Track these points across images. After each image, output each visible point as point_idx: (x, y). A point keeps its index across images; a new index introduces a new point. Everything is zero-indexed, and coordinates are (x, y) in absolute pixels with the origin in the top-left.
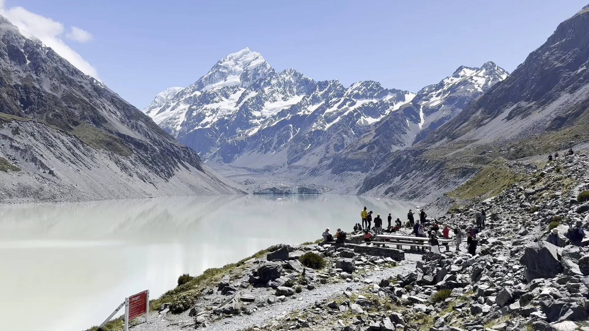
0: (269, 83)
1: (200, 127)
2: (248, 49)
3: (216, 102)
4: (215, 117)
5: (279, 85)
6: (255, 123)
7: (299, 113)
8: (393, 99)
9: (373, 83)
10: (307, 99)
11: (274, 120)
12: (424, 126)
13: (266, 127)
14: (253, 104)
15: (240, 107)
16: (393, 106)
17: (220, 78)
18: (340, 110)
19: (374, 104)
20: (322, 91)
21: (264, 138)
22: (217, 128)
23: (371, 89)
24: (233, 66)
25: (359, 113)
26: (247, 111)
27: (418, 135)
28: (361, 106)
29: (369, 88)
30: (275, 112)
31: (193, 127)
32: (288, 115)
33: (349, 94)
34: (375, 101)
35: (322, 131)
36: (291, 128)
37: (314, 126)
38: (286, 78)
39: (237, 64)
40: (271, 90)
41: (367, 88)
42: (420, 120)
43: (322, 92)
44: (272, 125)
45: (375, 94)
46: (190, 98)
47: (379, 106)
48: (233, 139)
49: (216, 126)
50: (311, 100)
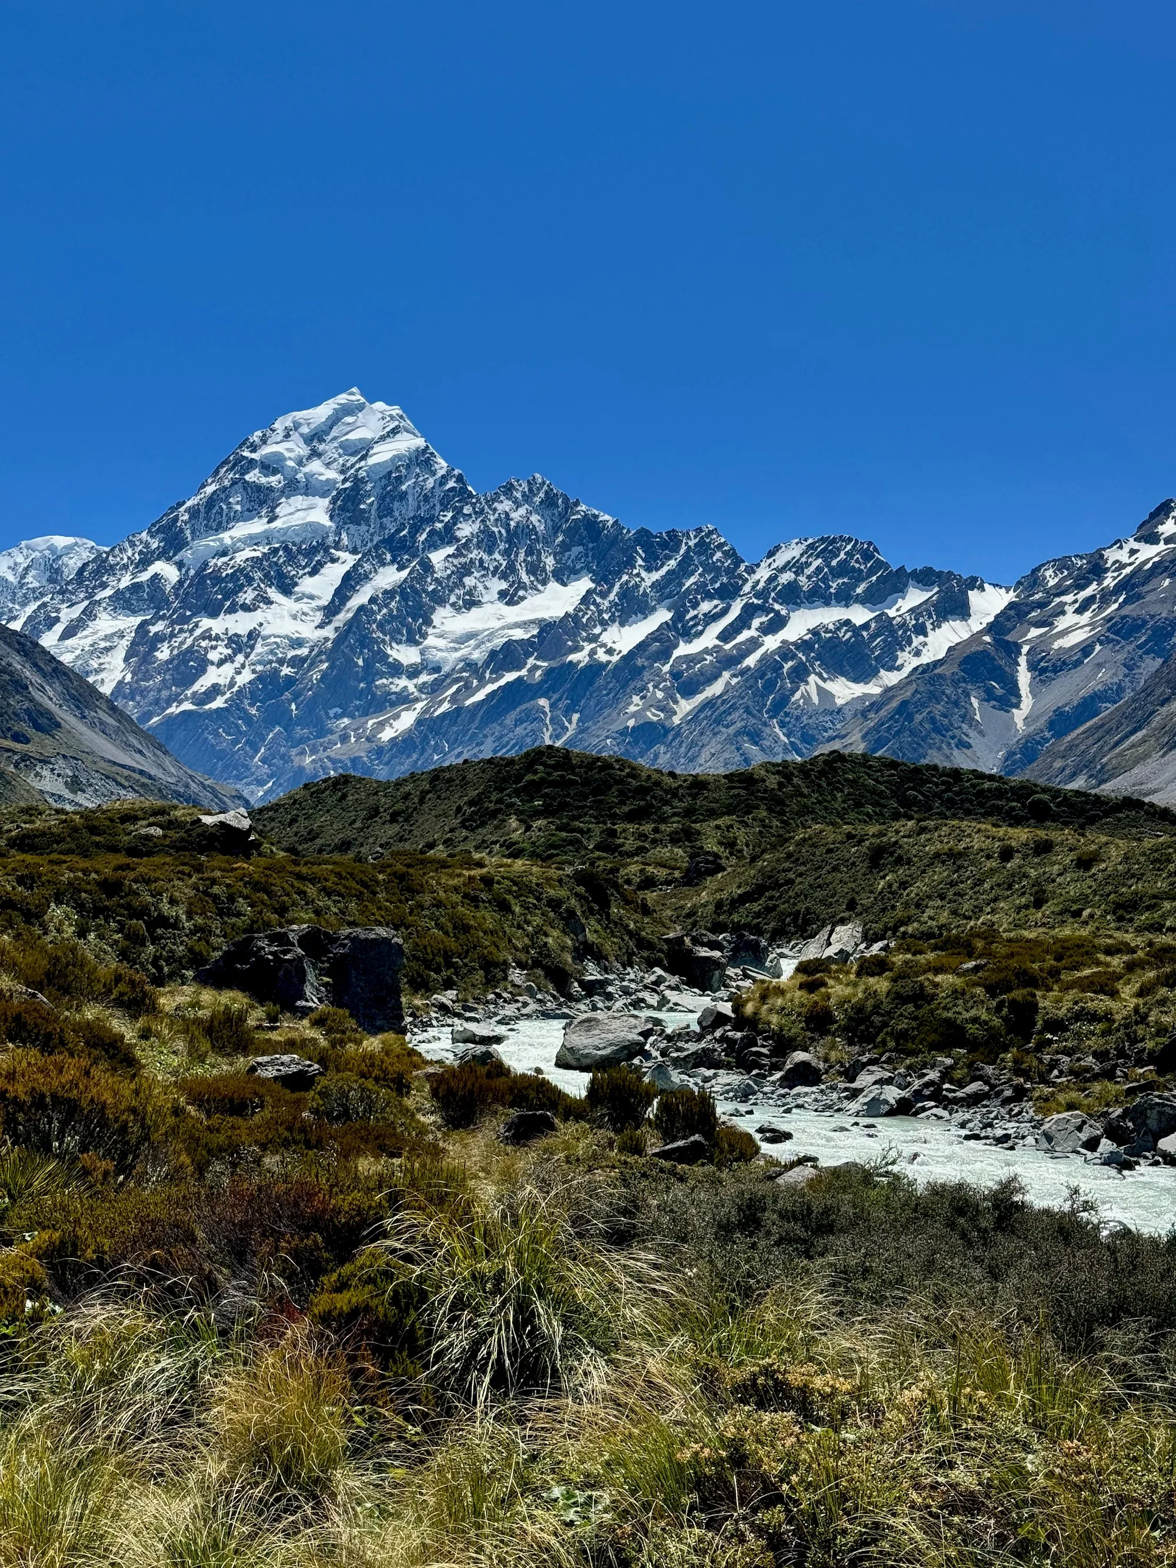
0: (447, 536)
1: (187, 706)
2: (355, 396)
3: (246, 608)
4: (243, 666)
5: (487, 541)
6: (397, 690)
7: (573, 657)
8: (927, 610)
9: (849, 547)
10: (598, 600)
11: (475, 683)
12: (1034, 721)
13: (445, 707)
14: (391, 618)
15: (336, 629)
16: (926, 635)
17: (249, 510)
18: (728, 647)
19: (856, 630)
20: (657, 570)
21: (437, 749)
22: (253, 711)
23: (843, 569)
24: (300, 463)
25: (801, 663)
26: (365, 641)
27: (1010, 754)
28: (807, 638)
29: (834, 563)
30: (477, 646)
31: (162, 704)
32: (531, 661)
33: (762, 585)
34: (860, 615)
35: (663, 727)
36: (544, 713)
37: (632, 709)
38: (513, 515)
39: (315, 454)
40: (456, 562)
41: (828, 565)
42: (1020, 696)
43: (656, 576)
44: (468, 703)
45: (857, 586)
46: (136, 588)
47: (873, 637)
48: (321, 754)
49: (246, 702)
50: (616, 604)
